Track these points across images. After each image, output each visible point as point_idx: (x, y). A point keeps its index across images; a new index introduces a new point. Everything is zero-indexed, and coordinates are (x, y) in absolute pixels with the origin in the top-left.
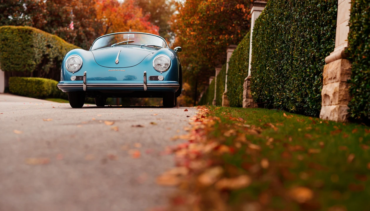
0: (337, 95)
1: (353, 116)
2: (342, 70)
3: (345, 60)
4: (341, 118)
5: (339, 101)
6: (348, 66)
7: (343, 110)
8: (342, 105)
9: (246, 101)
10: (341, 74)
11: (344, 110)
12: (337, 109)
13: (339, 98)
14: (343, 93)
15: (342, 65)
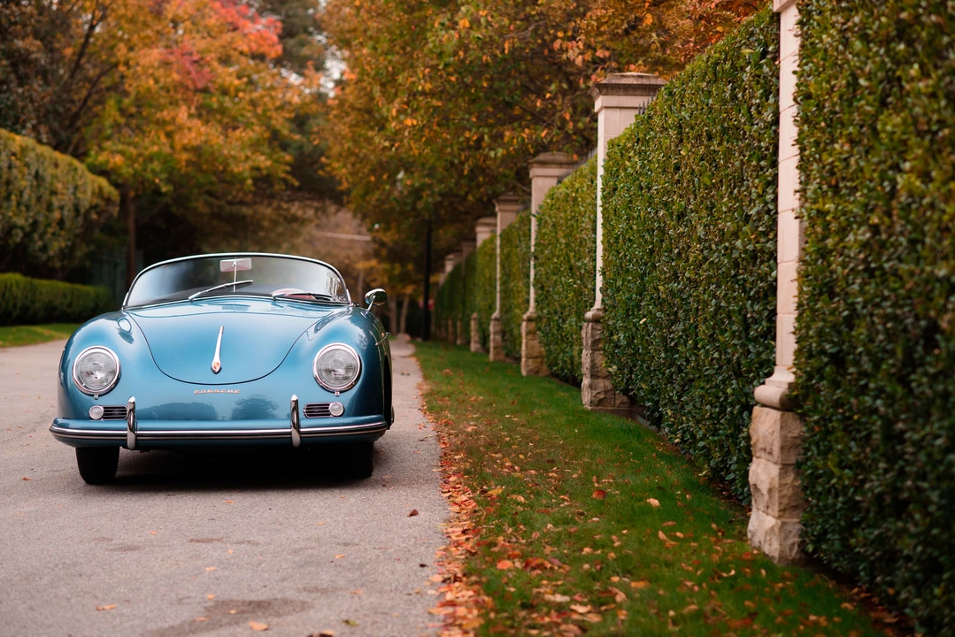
0: (776, 495)
1: (810, 548)
2: (784, 439)
3: (790, 415)
4: (787, 550)
5: (780, 511)
6: (797, 429)
7: (790, 532)
8: (788, 520)
9: (591, 387)
10: (782, 448)
11: (794, 533)
12: (776, 529)
13: (780, 504)
14: (788, 491)
15: (782, 427)
